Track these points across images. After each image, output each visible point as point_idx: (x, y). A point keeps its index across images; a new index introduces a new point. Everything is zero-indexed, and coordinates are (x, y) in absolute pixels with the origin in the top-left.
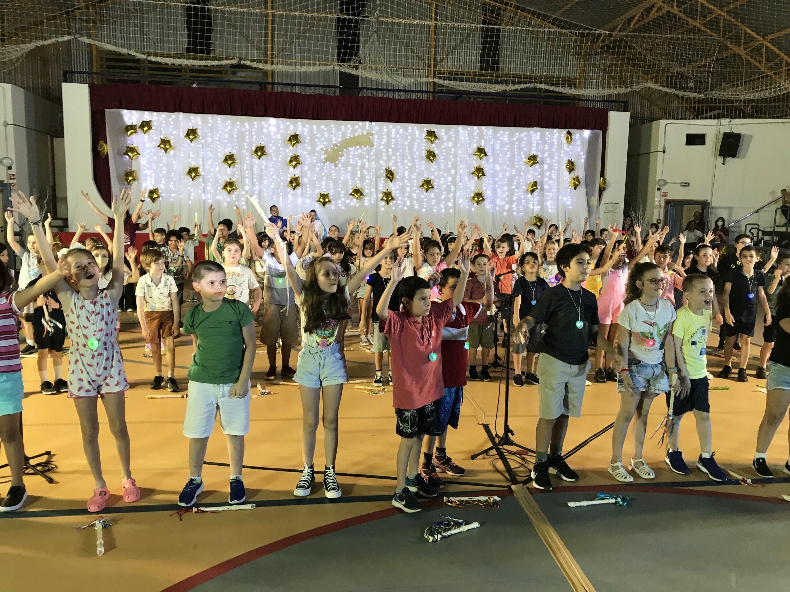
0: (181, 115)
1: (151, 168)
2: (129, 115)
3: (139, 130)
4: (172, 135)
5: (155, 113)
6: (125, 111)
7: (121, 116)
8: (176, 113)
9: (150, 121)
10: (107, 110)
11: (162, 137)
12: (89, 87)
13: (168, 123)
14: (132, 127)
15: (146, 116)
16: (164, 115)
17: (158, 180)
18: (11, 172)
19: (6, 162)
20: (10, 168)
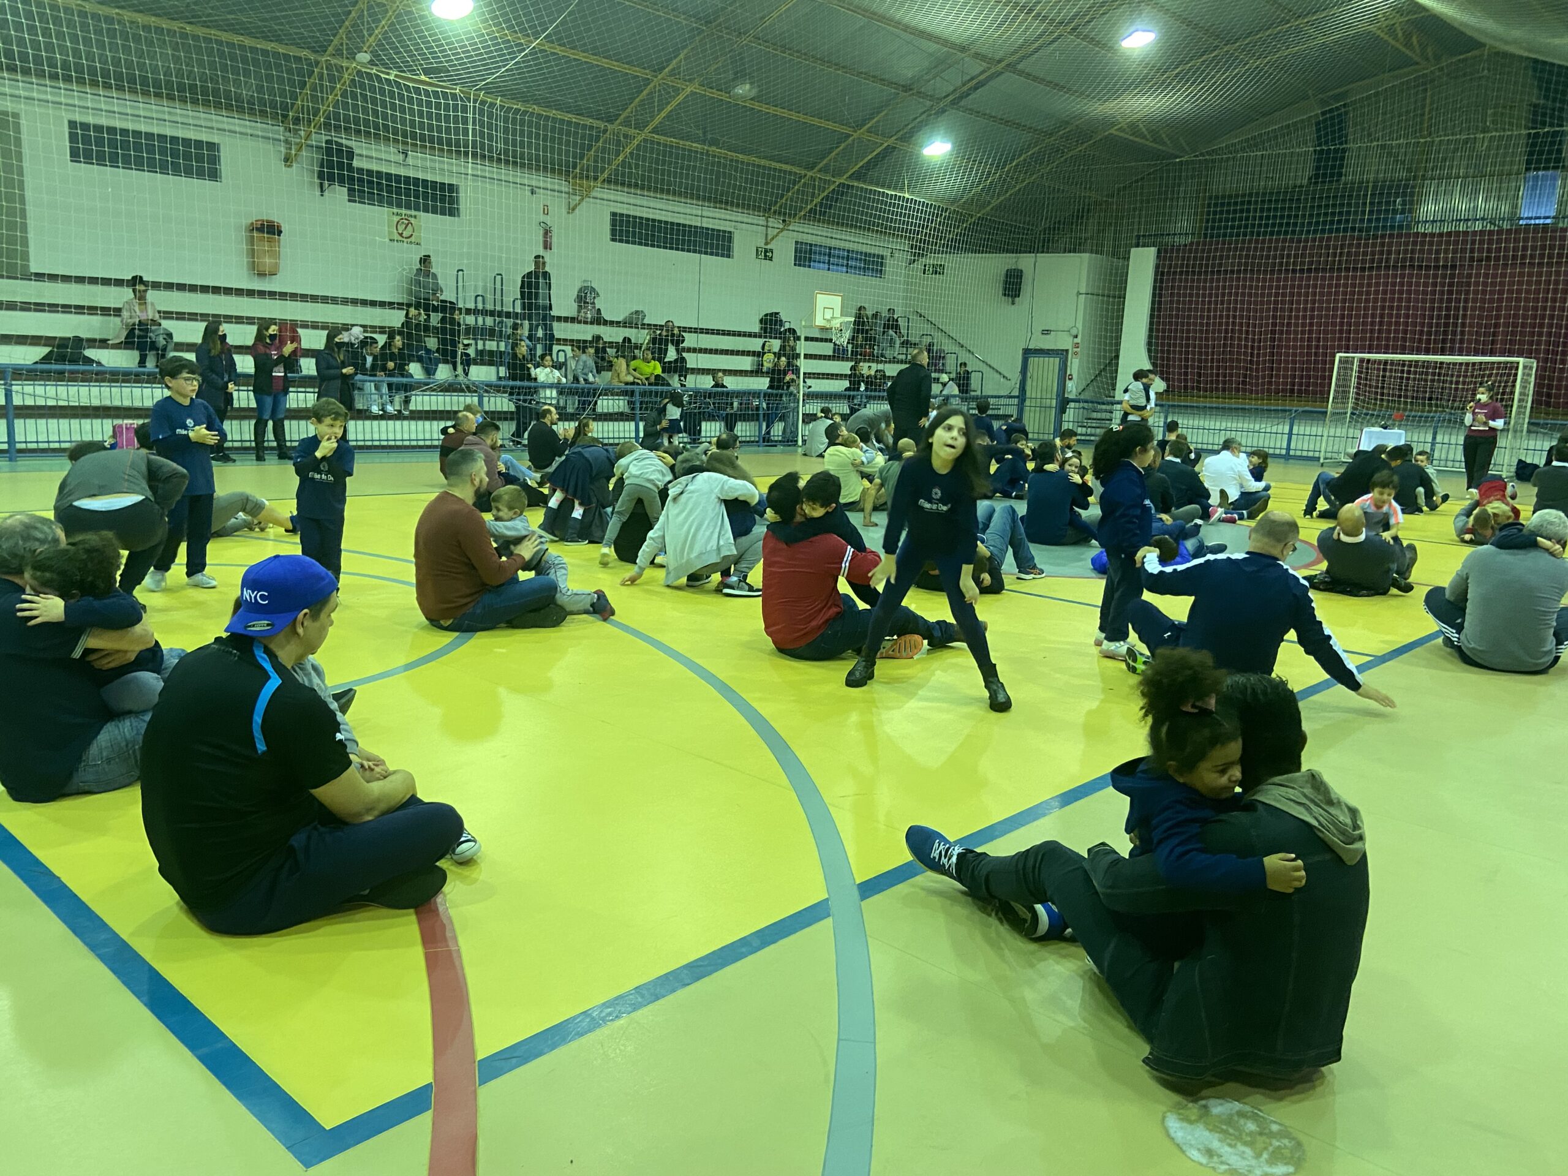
12: (1157, 250)
18: (1076, 340)
19: (1074, 332)
20: (1076, 337)
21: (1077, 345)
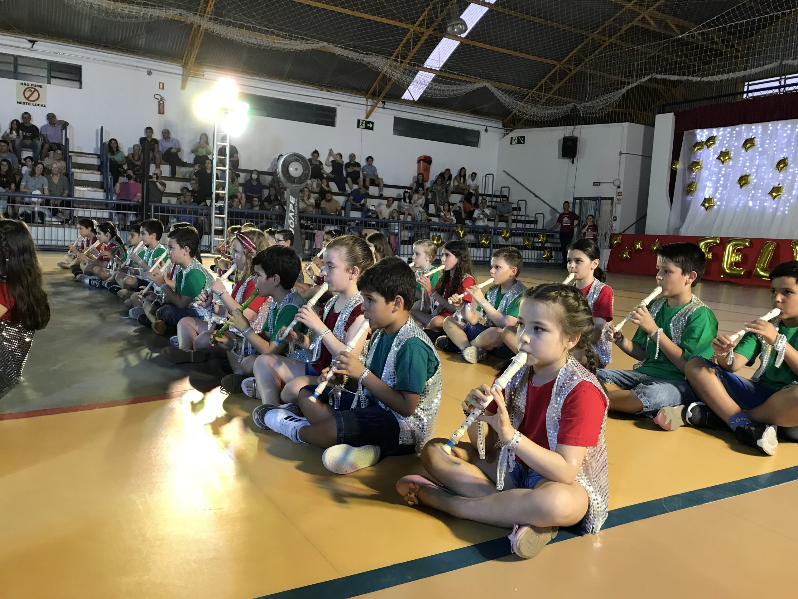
0: (744, 127)
1: (710, 180)
2: (701, 133)
3: (705, 146)
4: (734, 146)
5: (722, 129)
6: (698, 131)
7: (695, 135)
8: (740, 125)
9: (716, 136)
10: (685, 132)
11: (724, 150)
12: (674, 114)
13: (731, 137)
14: (700, 144)
15: (714, 132)
16: (729, 129)
17: (716, 190)
18: (619, 190)
19: (617, 183)
20: (619, 187)
21: (620, 194)
